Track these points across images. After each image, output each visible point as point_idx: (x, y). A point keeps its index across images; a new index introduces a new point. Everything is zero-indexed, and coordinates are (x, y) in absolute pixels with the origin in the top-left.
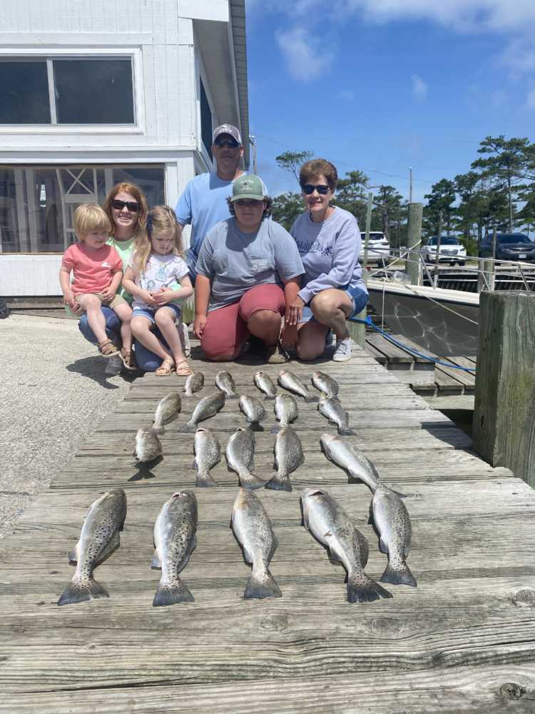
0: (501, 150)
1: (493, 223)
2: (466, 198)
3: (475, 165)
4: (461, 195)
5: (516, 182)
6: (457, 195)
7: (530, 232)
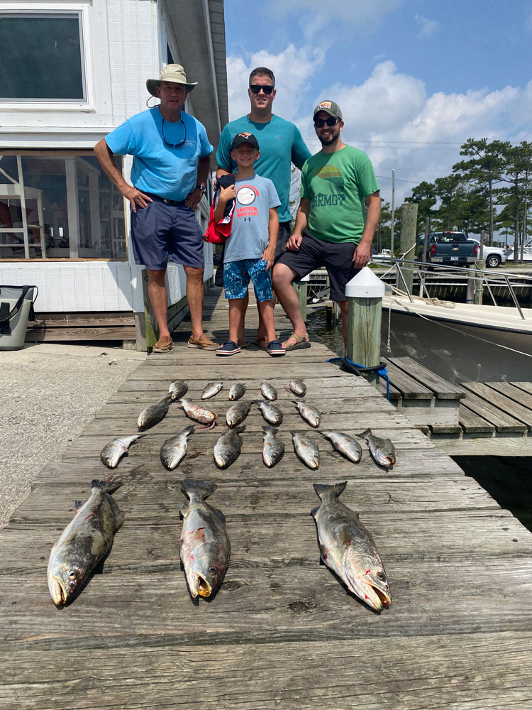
0: (482, 154)
1: (473, 226)
2: (446, 200)
3: (456, 167)
4: (442, 198)
5: (496, 185)
6: (438, 197)
7: (508, 235)
